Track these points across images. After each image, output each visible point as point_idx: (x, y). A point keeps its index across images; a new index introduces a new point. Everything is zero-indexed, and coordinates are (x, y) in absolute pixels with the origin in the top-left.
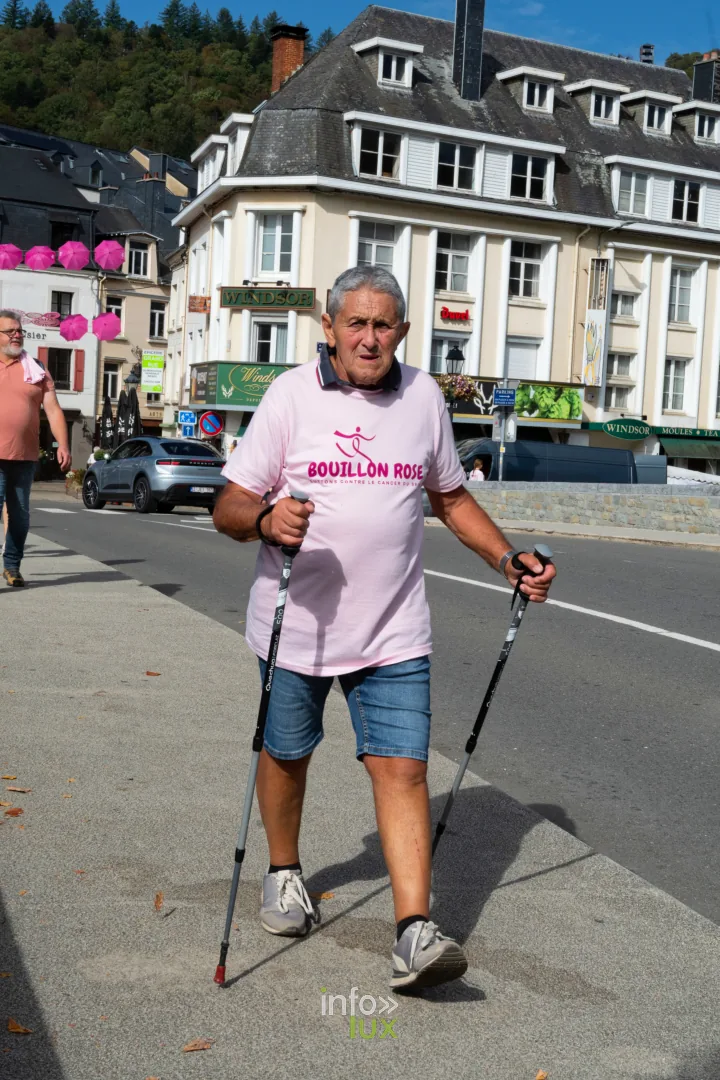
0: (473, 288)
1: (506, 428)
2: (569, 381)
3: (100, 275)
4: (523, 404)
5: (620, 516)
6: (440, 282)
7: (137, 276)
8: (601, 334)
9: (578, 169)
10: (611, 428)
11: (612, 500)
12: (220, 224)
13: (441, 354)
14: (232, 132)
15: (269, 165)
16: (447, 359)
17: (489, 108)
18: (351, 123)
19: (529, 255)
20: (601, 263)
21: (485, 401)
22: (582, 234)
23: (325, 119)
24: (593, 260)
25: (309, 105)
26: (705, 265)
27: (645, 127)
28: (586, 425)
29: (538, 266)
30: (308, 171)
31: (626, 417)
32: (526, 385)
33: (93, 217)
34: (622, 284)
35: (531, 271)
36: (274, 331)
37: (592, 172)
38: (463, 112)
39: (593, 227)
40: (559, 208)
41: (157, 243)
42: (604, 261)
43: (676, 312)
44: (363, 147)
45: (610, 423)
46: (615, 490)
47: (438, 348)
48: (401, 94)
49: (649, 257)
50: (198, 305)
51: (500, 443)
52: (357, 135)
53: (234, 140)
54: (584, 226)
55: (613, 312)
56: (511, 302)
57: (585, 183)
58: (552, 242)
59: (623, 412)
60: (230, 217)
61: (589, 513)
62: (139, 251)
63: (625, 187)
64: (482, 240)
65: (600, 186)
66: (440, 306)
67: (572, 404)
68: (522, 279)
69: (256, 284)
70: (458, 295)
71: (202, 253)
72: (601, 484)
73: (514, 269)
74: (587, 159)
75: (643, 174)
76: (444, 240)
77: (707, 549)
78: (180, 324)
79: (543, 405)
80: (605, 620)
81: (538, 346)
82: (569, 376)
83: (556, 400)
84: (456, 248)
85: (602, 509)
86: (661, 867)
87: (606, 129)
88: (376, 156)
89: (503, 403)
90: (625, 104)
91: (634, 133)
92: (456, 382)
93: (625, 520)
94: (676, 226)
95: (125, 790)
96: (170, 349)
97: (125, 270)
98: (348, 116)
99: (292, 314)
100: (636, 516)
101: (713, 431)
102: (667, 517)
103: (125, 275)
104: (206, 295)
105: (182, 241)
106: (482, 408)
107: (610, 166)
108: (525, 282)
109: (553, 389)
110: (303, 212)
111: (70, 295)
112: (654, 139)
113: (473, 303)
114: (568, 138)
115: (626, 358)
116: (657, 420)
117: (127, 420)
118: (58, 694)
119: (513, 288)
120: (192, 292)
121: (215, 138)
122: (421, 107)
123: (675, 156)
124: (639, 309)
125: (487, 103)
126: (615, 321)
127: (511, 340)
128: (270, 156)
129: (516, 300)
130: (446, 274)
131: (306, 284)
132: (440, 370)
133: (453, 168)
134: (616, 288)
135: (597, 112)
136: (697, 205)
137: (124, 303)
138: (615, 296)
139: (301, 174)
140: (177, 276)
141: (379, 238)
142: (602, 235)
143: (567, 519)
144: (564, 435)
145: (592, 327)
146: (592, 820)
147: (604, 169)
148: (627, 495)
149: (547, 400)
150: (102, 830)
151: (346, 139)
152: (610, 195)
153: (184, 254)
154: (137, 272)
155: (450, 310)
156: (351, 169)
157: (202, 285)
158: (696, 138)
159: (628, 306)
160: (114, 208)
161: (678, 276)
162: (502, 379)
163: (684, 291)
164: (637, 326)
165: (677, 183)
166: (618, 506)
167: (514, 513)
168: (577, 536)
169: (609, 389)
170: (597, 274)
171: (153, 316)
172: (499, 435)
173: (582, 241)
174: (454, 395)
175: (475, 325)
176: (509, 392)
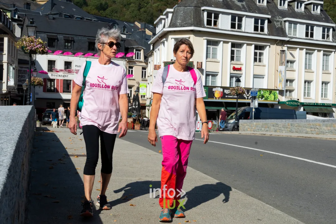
0: (243, 60)
1: (255, 103)
2: (274, 89)
3: (126, 59)
4: (259, 96)
5: (293, 130)
6: (232, 58)
7: (138, 60)
8: (283, 74)
9: (275, 23)
10: (287, 103)
11: (290, 124)
12: (163, 43)
13: (233, 81)
14: (167, 15)
15: (178, 24)
16: (236, 82)
17: (246, 5)
18: (204, 10)
19: (259, 50)
20: (283, 51)
21: (247, 95)
22: (276, 43)
23: (196, 9)
24: (280, 50)
25: (191, 5)
26: (316, 51)
27: (296, 9)
28: (279, 102)
29: (263, 53)
30: (191, 25)
31: (292, 100)
32: (260, 90)
33: (124, 42)
34: (289, 57)
35: (261, 54)
37: (279, 23)
38: (238, 6)
39: (281, 40)
40: (269, 35)
41: (144, 49)
42: (284, 51)
43: (308, 66)
44: (207, 17)
45: (287, 101)
46: (291, 121)
47: (232, 79)
48: (219, 1)
49: (298, 49)
50: (157, 67)
51: (253, 108)
52: (205, 14)
53: (167, 17)
54: (277, 40)
56: (254, 64)
57: (277, 27)
58: (267, 45)
59: (291, 98)
60: (167, 40)
61: (283, 129)
62: (138, 52)
63: (290, 28)
64: (245, 45)
65: (282, 28)
66: (232, 66)
67: (275, 96)
68: (258, 57)
70: (238, 63)
71: (158, 52)
72: (286, 120)
73: (255, 54)
74: (278, 19)
75: (296, 23)
76: (233, 45)
77: (323, 139)
78: (151, 74)
79: (266, 96)
80: (295, 159)
81: (263, 78)
82: (274, 87)
83: (270, 94)
84: (237, 47)
85: (287, 128)
87: (283, 10)
88: (211, 20)
89: (254, 95)
90: (289, 2)
91: (292, 11)
92: (239, 89)
94: (307, 39)
95: (153, 206)
96: (148, 82)
97: (134, 58)
98: (203, 8)
100: (298, 130)
101: (321, 104)
102: (308, 130)
103: (134, 60)
104: (160, 64)
105: (151, 49)
106: (246, 97)
107: (285, 21)
109: (269, 91)
110: (189, 38)
112: (299, 12)
113: (243, 65)
114: (272, 13)
115: (291, 81)
116: (302, 100)
117: (135, 103)
118: (127, 179)
119: (255, 60)
120: (155, 64)
121: (162, 17)
122: (225, 5)
123: (305, 17)
124: (295, 65)
125: (246, 3)
126: (287, 69)
127: (255, 76)
128: (179, 21)
129: (256, 63)
130: (234, 56)
132: (233, 86)
133: (235, 24)
134: (287, 59)
135: (281, 5)
136: (313, 33)
137: (134, 68)
138: (288, 62)
139: (189, 26)
140: (150, 59)
141: (213, 45)
142: (282, 43)
143: (276, 131)
144: (272, 105)
145: (281, 72)
147: (283, 22)
148: (295, 123)
149: (267, 94)
151: (202, 15)
152: (285, 30)
153: (152, 52)
154: (138, 58)
155: (236, 67)
156: (204, 25)
157: (158, 62)
158: (312, 12)
159: (292, 64)
160: (131, 40)
161: (308, 55)
162: (252, 88)
163: (310, 60)
164: (295, 71)
165: (306, 26)
166: (292, 127)
167: (258, 129)
168: (280, 136)
169: (287, 91)
170: (282, 55)
171: (143, 72)
172: (253, 105)
173: (277, 45)
174: (238, 93)
175: (243, 71)
176: (255, 92)
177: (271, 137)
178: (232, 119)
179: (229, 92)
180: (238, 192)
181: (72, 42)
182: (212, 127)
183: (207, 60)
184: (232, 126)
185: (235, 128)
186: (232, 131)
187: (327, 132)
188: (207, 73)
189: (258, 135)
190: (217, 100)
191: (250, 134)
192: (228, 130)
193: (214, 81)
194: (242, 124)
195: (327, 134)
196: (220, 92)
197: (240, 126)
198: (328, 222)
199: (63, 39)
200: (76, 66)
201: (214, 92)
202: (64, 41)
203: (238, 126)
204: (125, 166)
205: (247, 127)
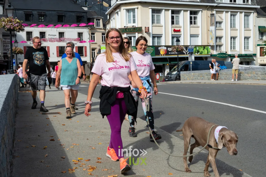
0: (181, 23)
1: (192, 58)
2: (207, 45)
3: (89, 28)
4: (196, 51)
5: (222, 77)
6: (173, 23)
7: (98, 27)
8: (214, 32)
10: (218, 55)
12: (117, 13)
13: (174, 40)
16: (176, 42)
19: (194, 14)
21: (186, 51)
22: (207, 8)
24: (210, 14)
26: (239, 13)
28: (211, 55)
29: (197, 17)
31: (221, 53)
32: (196, 46)
33: (86, 14)
34: (218, 19)
35: (195, 18)
36: (132, 38)
39: (210, 6)
40: (201, 2)
41: (102, 19)
42: (213, 14)
43: (233, 25)
45: (218, 54)
47: (173, 39)
49: (224, 12)
51: (190, 61)
54: (208, 6)
55: (216, 26)
56: (191, 26)
58: (199, 11)
59: (221, 51)
60: (120, 11)
62: (98, 21)
64: (182, 11)
66: (173, 29)
67: (208, 50)
68: (193, 20)
69: (127, 27)
70: (177, 26)
71: (113, 20)
73: (191, 18)
76: (173, 12)
77: (245, 84)
79: (200, 51)
80: (221, 104)
81: (198, 37)
82: (206, 44)
83: (204, 50)
84: (176, 14)
86: (242, 166)
89: (191, 52)
92: (179, 47)
93: (223, 79)
94: (231, 4)
97: (95, 26)
99: (137, 34)
100: (226, 77)
101: (244, 54)
103: (95, 27)
105: (108, 18)
106: (185, 53)
108: (194, 21)
109: (203, 47)
110: (138, 8)
111: (82, 33)
113: (181, 27)
115: (220, 38)
116: (229, 53)
118: (90, 132)
119: (191, 23)
124: (223, 25)
126: (216, 29)
127: (191, 36)
129: (192, 26)
130: (174, 21)
131: (139, 26)
132: (174, 44)
134: (216, 21)
137: (95, 34)
138: (217, 23)
140: (108, 26)
141: (157, 13)
142: (212, 8)
143: (209, 79)
144: (206, 58)
145: (211, 31)
146: (223, 155)
149: (201, 50)
150: (104, 165)
153: (109, 21)
154: (98, 26)
155: (176, 29)
159: (220, 25)
160: (92, 12)
161: (232, 16)
162: (190, 46)
163: (234, 20)
164: (223, 30)
166: (221, 75)
167: (195, 78)
168: (212, 83)
169: (217, 46)
170: (212, 18)
171: (102, 37)
172: (190, 59)
173: (207, 10)
174: (178, 50)
175: (182, 33)
176: (192, 49)
177: (205, 85)
178: (175, 71)
179: (171, 50)
180: (174, 138)
181: (45, 16)
182: (159, 78)
183: (153, 25)
184: (175, 76)
185: (177, 78)
186: (175, 80)
187: (248, 78)
188: (153, 35)
189: (195, 83)
190: (163, 57)
191: (189, 83)
192: (172, 80)
193: (159, 41)
194: (182, 75)
195: (248, 79)
196: (164, 50)
197: (181, 76)
198: (242, 157)
199: (37, 14)
200: (49, 35)
201: (159, 50)
202: (38, 15)
203: (180, 77)
204: (88, 120)
205: (186, 77)
